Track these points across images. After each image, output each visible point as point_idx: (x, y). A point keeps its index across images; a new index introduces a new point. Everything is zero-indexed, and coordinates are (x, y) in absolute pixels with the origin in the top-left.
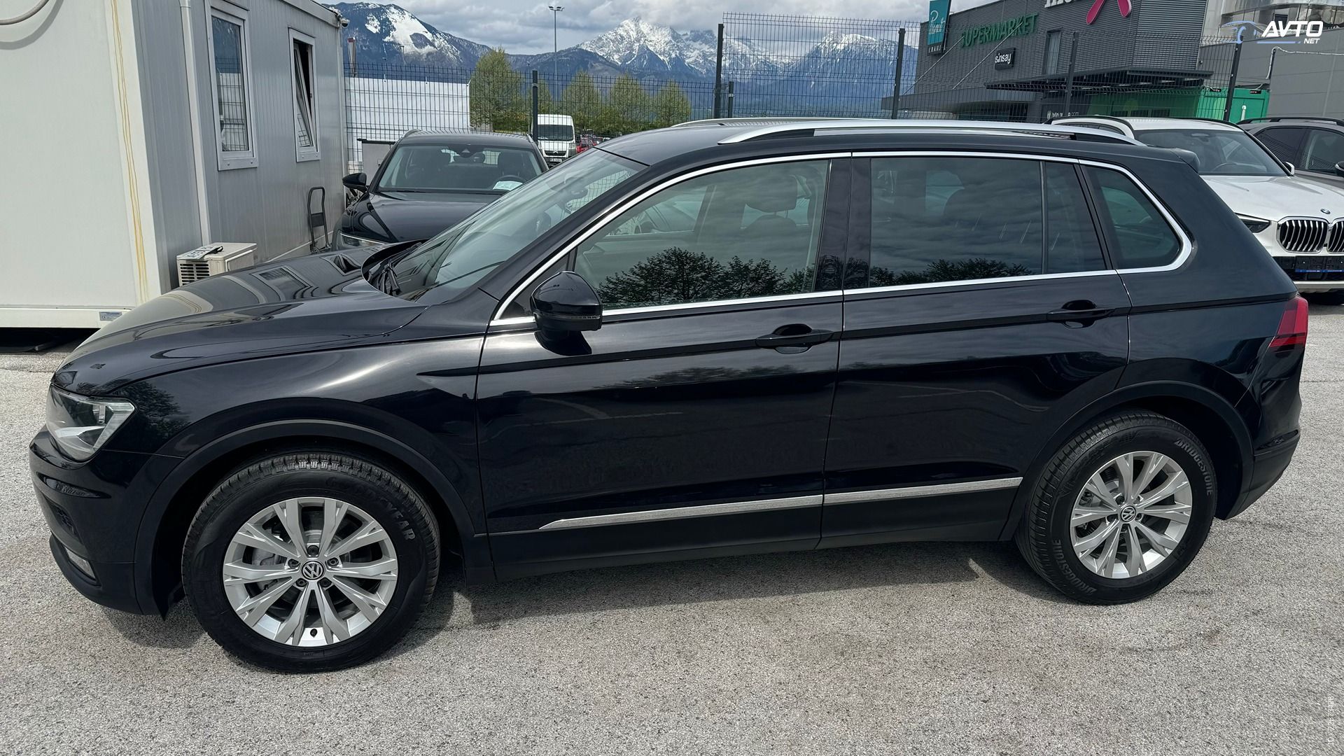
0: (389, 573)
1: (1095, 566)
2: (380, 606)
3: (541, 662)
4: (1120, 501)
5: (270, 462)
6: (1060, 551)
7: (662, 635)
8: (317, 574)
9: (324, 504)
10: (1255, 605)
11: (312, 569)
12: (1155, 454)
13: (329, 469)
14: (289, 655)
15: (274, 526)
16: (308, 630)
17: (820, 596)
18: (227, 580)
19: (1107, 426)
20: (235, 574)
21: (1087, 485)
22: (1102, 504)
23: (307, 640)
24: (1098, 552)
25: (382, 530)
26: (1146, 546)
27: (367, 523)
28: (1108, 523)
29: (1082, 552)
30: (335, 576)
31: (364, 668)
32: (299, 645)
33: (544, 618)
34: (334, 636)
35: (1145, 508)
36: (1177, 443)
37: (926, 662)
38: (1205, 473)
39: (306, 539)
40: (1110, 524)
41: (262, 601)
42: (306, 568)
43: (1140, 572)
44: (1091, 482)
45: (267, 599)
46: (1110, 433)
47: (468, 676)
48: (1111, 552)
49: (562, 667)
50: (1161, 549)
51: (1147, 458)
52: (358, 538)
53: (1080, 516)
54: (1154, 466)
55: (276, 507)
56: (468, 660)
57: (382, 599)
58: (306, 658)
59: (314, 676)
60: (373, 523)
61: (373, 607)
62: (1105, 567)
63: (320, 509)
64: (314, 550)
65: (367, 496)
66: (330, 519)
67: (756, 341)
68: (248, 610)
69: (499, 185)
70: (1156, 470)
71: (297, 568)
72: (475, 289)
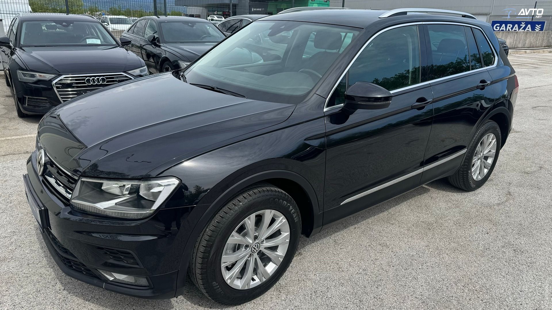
0: (286, 240)
1: (475, 177)
2: (281, 256)
4: (481, 152)
6: (470, 174)
8: (258, 249)
9: (264, 213)
11: (256, 248)
12: (491, 134)
18: (222, 265)
20: (227, 260)
21: (477, 148)
23: (252, 284)
25: (285, 219)
26: (484, 167)
29: (473, 173)
30: (265, 248)
34: (263, 278)
35: (486, 154)
36: (496, 130)
39: (256, 231)
40: (478, 162)
42: (254, 248)
45: (237, 269)
48: (478, 171)
50: (488, 167)
51: (489, 136)
52: (277, 227)
53: (474, 160)
55: (246, 219)
57: (282, 252)
60: (281, 217)
61: (278, 258)
63: (263, 216)
64: (256, 238)
65: (283, 204)
66: (267, 220)
67: (412, 106)
68: (230, 278)
69: (89, 41)
70: (491, 140)
71: (248, 249)
72: (313, 94)
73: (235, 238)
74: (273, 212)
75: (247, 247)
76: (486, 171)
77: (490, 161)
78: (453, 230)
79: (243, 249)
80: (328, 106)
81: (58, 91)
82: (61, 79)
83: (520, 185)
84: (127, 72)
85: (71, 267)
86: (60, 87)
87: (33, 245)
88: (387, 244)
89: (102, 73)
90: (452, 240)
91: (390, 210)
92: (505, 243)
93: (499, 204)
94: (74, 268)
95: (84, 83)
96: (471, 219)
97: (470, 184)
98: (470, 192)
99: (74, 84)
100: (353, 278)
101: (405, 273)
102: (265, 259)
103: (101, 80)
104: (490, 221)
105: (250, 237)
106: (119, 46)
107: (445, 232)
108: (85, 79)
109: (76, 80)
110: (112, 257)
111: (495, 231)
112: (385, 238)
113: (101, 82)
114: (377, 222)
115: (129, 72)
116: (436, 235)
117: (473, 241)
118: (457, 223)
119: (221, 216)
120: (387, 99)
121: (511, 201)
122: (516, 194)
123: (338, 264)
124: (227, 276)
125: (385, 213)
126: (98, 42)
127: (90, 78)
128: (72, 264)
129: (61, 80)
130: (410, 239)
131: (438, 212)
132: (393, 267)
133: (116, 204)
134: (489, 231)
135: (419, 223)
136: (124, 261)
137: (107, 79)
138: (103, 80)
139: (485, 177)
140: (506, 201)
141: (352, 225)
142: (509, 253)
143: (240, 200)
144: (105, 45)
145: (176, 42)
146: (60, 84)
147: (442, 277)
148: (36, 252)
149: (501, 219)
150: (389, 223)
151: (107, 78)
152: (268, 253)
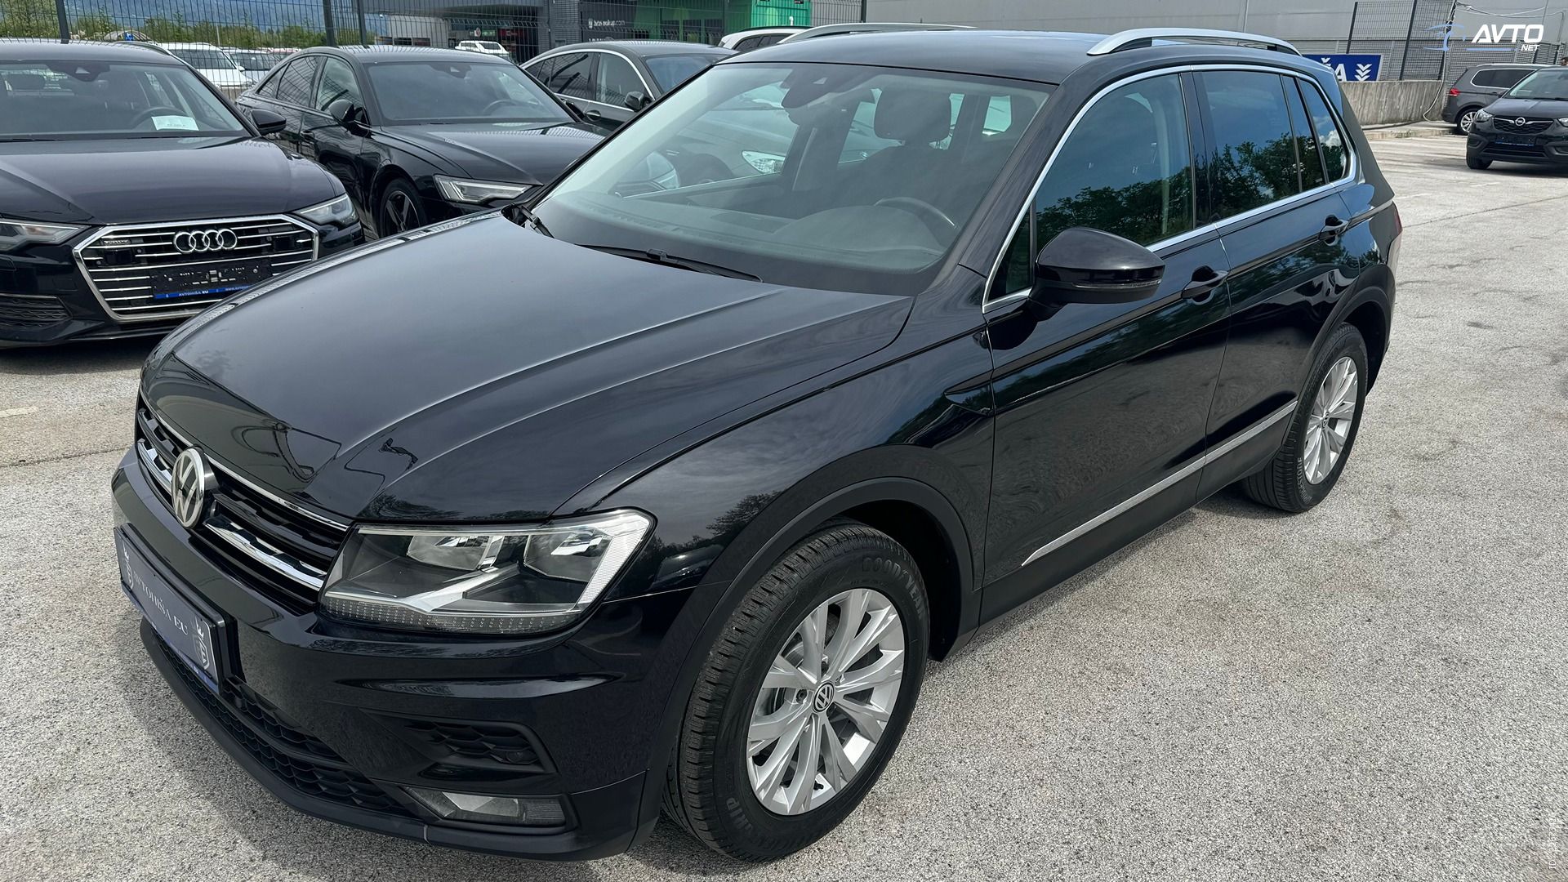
1: (1311, 474)
2: (885, 717)
6: (1298, 463)
8: (828, 701)
9: (848, 599)
11: (824, 696)
12: (1347, 359)
18: (749, 750)
20: (758, 736)
23: (818, 798)
25: (894, 613)
27: (880, 611)
29: (1307, 463)
30: (845, 697)
32: (811, 809)
34: (841, 779)
36: (1357, 348)
41: (781, 765)
42: (820, 697)
45: (778, 762)
48: (1317, 458)
50: (1338, 446)
52: (875, 635)
53: (1310, 430)
54: (1345, 371)
55: (807, 619)
57: (883, 708)
60: (886, 608)
61: (876, 721)
62: (1314, 473)
63: (843, 608)
64: (825, 668)
65: (893, 572)
66: (853, 618)
67: (1183, 292)
68: (764, 786)
69: (162, 123)
70: (1346, 374)
71: (805, 701)
72: (953, 266)
73: (779, 673)
74: (869, 593)
75: (802, 695)
76: (1333, 456)
77: (1341, 430)
78: (1282, 618)
79: (794, 703)
80: (990, 298)
81: (93, 275)
82: (100, 239)
83: (1416, 491)
84: (295, 212)
85: (312, 788)
86: (99, 263)
87: (128, 736)
88: (1124, 665)
89: (222, 218)
90: (1286, 645)
91: (1109, 575)
92: (1419, 643)
93: (1376, 544)
94: (324, 789)
95: (171, 248)
96: (1320, 587)
97: (1300, 495)
98: (1298, 516)
99: (139, 251)
100: (1064, 762)
101: (1192, 738)
102: (845, 727)
103: (220, 239)
104: (1367, 587)
105: (809, 668)
106: (253, 136)
107: (1261, 623)
108: (173, 236)
109: (146, 240)
110: (456, 749)
111: (1387, 614)
112: (1116, 651)
113: (221, 246)
114: (1083, 608)
115: (302, 212)
116: (1243, 633)
117: (1339, 643)
118: (1285, 599)
119: (748, 612)
120: (1148, 274)
121: (1405, 534)
122: (1412, 515)
123: (1013, 728)
124: (760, 778)
125: (1098, 583)
126: (190, 124)
127: (187, 233)
128: (319, 778)
129: (100, 241)
130: (1180, 649)
131: (1231, 571)
132: (1157, 724)
133: (465, 594)
134: (1370, 613)
135: (1192, 603)
136: (494, 756)
137: (238, 235)
138: (228, 238)
139: (1332, 473)
140: (1393, 533)
141: (1021, 621)
142: (1435, 669)
143: (792, 566)
144: (210, 133)
145: (418, 123)
146: (98, 252)
147: (1287, 743)
148: (145, 756)
149: (1390, 580)
150: (1116, 609)
151: (239, 233)
152: (851, 708)
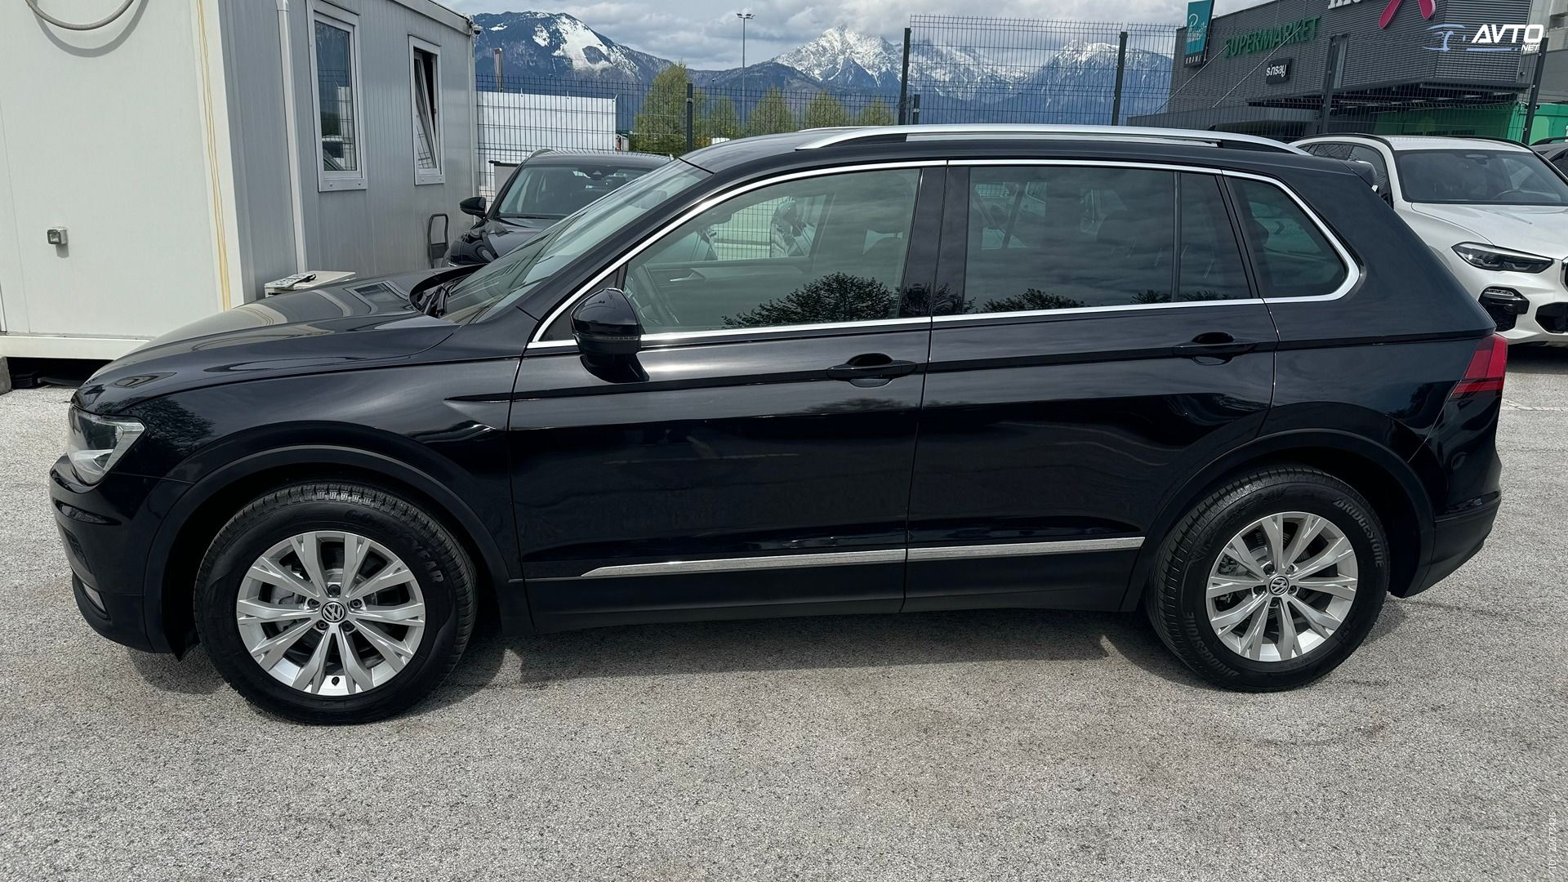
0: (416, 618)
1: (1238, 646)
2: (407, 654)
3: (584, 725)
4: (1269, 570)
5: (287, 491)
6: (1192, 626)
7: (726, 703)
8: (338, 616)
9: (344, 539)
10: (1437, 699)
11: (333, 611)
12: (1311, 516)
13: (349, 501)
14: (307, 704)
15: (290, 561)
16: (330, 678)
17: (917, 669)
18: (241, 619)
19: (1250, 482)
20: (251, 612)
21: (1226, 550)
22: (1249, 574)
23: (328, 689)
24: (1241, 629)
25: (408, 570)
26: (1302, 625)
27: (392, 562)
28: (1254, 596)
29: (1222, 628)
30: (357, 620)
31: (391, 723)
32: (319, 693)
33: (598, 680)
34: (357, 685)
35: (1300, 580)
36: (1336, 503)
37: (1021, 744)
38: (1374, 540)
39: (327, 578)
40: (1256, 597)
41: (278, 644)
43: (1294, 655)
44: (1232, 547)
45: (285, 641)
46: (1254, 489)
47: (500, 736)
48: (1258, 629)
49: (606, 730)
50: (1320, 629)
51: (1302, 521)
52: (382, 578)
53: (1218, 585)
54: (1309, 531)
55: (293, 540)
56: (506, 719)
57: (409, 648)
58: (325, 707)
59: (335, 729)
60: (398, 562)
61: (400, 655)
62: (1251, 647)
63: (340, 545)
64: (334, 590)
65: (391, 532)
66: (351, 556)
67: (827, 371)
68: (265, 652)
71: (317, 609)
72: (513, 307)
73: (265, 569)
75: (314, 603)
80: (541, 339)
124: (257, 646)
139: (1309, 660)
150: (845, 690)
152: (370, 634)
